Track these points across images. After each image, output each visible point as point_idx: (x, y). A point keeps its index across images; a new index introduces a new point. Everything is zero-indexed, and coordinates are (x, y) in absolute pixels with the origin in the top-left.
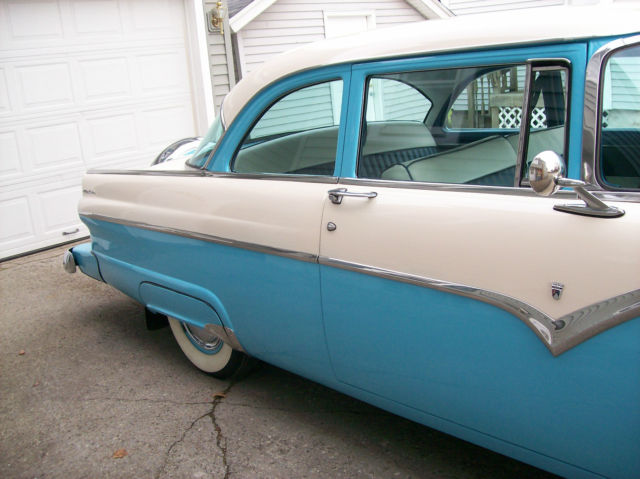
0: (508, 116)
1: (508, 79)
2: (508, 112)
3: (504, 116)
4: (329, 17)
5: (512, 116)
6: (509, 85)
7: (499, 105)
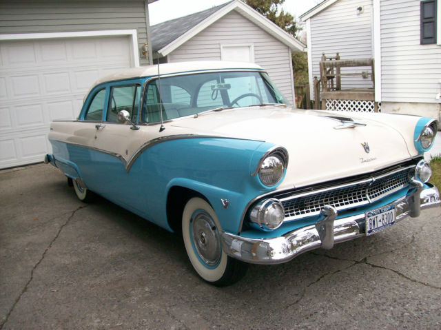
0: (330, 105)
1: (335, 83)
2: (330, 102)
3: (328, 105)
4: (223, 47)
5: (333, 105)
6: (335, 86)
7: (325, 98)
